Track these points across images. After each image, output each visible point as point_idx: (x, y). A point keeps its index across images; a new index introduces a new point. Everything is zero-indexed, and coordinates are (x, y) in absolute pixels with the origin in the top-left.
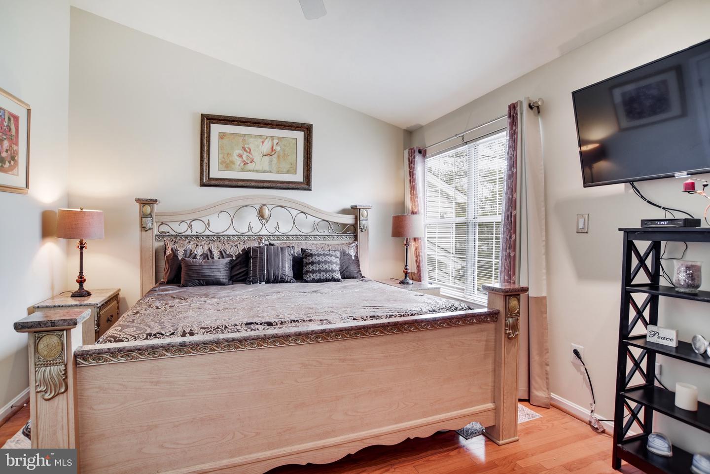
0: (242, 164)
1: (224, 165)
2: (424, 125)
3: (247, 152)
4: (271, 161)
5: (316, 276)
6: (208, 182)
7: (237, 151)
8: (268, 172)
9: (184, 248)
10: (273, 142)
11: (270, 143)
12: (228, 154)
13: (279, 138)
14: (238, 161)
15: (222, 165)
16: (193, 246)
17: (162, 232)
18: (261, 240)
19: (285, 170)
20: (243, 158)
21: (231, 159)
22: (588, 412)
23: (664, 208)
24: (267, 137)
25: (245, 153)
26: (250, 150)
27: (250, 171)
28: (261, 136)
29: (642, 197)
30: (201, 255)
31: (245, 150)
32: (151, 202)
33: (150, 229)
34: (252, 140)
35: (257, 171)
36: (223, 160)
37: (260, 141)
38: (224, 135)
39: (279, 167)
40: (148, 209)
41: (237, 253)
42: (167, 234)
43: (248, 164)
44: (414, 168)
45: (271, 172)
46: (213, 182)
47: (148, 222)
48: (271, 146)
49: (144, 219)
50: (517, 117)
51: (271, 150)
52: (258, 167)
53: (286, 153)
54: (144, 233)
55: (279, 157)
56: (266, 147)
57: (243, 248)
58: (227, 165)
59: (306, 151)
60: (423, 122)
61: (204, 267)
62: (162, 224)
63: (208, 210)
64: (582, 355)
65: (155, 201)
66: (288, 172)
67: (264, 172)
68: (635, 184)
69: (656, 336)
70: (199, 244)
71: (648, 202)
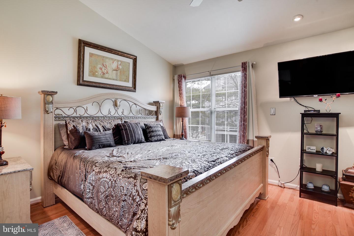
0: (102, 74)
1: (92, 73)
2: (184, 64)
3: (105, 67)
4: (117, 74)
5: (156, 138)
6: (83, 83)
7: (99, 66)
8: (115, 80)
9: (81, 125)
10: (118, 63)
11: (117, 63)
12: (94, 67)
13: (121, 61)
14: (100, 72)
15: (91, 73)
16: (85, 123)
17: (57, 114)
18: (121, 119)
19: (124, 80)
20: (102, 70)
21: (96, 70)
22: (278, 182)
23: (305, 106)
24: (115, 60)
25: (103, 67)
26: (106, 66)
27: (106, 78)
28: (112, 59)
29: (298, 103)
30: (93, 129)
31: (104, 66)
32: (52, 93)
33: (51, 112)
34: (107, 60)
35: (110, 79)
36: (92, 70)
37: (111, 61)
38: (92, 55)
39: (121, 78)
40: (50, 98)
41: (112, 127)
42: (61, 116)
43: (105, 74)
44: (181, 84)
45: (116, 80)
46: (86, 83)
47: (50, 108)
48: (117, 66)
49: (47, 105)
50: (246, 68)
51: (117, 67)
52: (110, 77)
53: (124, 70)
54: (46, 115)
55: (121, 72)
56: (114, 66)
57: (114, 124)
58: (93, 73)
59: (134, 70)
60: (185, 63)
61: (101, 136)
62: (57, 109)
63: (88, 101)
64: (274, 161)
65: (56, 93)
66: (125, 81)
67: (114, 79)
68: (295, 98)
69: (310, 149)
70: (89, 122)
71: (300, 104)
